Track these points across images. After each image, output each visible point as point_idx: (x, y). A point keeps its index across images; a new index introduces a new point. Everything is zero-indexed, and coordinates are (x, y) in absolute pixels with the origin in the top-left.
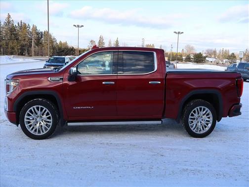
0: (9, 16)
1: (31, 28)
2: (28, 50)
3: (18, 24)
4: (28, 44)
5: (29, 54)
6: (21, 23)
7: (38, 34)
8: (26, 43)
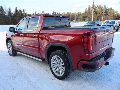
0: (94, 3)
1: (103, 7)
2: (100, 18)
3: (98, 6)
4: (101, 15)
5: (101, 20)
6: (99, 5)
7: (107, 9)
8: (100, 15)
